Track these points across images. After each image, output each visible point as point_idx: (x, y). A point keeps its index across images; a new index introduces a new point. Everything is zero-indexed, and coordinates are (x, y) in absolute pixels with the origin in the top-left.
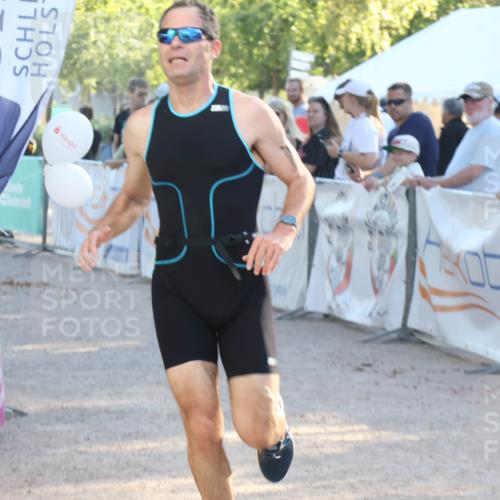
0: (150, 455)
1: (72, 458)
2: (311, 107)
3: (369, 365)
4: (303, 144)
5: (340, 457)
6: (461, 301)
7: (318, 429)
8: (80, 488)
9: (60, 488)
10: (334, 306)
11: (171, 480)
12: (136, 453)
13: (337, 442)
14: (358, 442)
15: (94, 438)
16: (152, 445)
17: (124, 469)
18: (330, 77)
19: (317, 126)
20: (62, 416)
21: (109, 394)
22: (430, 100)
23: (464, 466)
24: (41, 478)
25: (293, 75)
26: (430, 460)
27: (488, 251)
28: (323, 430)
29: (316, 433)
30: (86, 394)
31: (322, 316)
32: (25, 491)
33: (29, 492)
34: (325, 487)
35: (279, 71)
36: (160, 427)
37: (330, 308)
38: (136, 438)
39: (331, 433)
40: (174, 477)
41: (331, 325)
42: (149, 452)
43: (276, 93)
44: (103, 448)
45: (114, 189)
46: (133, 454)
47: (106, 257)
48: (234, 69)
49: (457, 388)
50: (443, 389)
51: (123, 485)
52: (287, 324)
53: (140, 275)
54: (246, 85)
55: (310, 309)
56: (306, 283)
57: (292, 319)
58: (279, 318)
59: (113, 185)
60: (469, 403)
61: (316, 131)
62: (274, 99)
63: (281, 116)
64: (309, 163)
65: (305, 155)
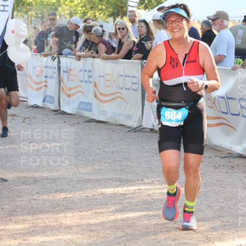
0: (68, 201)
1: (31, 202)
2: (139, 25)
4: (136, 43)
6: (217, 121)
7: (150, 187)
8: (35, 217)
9: (25, 217)
11: (79, 213)
12: (62, 200)
13: (159, 193)
15: (41, 192)
16: (69, 196)
17: (56, 207)
18: (147, 10)
19: (143, 35)
20: (25, 181)
21: (48, 171)
22: (196, 21)
23: (222, 204)
24: (16, 212)
25: (130, 9)
26: (206, 202)
28: (152, 187)
29: (149, 189)
30: (36, 171)
31: (149, 130)
32: (8, 219)
33: (10, 219)
34: (155, 216)
35: (123, 7)
36: (73, 187)
37: (154, 126)
38: (61, 192)
39: (157, 189)
40: (81, 212)
41: (154, 134)
42: (68, 199)
43: (122, 18)
44: (45, 197)
45: (46, 67)
46: (60, 200)
47: (44, 101)
48: (100, 7)
49: (217, 166)
50: (210, 166)
51: (56, 216)
52: (133, 134)
53: (60, 110)
54: (107, 14)
55: (144, 127)
56: (141, 113)
57: (135, 132)
58: (129, 131)
59: (45, 65)
60: (223, 173)
61: (142, 37)
62: (121, 21)
63: (125, 29)
64: (140, 53)
65: (137, 49)
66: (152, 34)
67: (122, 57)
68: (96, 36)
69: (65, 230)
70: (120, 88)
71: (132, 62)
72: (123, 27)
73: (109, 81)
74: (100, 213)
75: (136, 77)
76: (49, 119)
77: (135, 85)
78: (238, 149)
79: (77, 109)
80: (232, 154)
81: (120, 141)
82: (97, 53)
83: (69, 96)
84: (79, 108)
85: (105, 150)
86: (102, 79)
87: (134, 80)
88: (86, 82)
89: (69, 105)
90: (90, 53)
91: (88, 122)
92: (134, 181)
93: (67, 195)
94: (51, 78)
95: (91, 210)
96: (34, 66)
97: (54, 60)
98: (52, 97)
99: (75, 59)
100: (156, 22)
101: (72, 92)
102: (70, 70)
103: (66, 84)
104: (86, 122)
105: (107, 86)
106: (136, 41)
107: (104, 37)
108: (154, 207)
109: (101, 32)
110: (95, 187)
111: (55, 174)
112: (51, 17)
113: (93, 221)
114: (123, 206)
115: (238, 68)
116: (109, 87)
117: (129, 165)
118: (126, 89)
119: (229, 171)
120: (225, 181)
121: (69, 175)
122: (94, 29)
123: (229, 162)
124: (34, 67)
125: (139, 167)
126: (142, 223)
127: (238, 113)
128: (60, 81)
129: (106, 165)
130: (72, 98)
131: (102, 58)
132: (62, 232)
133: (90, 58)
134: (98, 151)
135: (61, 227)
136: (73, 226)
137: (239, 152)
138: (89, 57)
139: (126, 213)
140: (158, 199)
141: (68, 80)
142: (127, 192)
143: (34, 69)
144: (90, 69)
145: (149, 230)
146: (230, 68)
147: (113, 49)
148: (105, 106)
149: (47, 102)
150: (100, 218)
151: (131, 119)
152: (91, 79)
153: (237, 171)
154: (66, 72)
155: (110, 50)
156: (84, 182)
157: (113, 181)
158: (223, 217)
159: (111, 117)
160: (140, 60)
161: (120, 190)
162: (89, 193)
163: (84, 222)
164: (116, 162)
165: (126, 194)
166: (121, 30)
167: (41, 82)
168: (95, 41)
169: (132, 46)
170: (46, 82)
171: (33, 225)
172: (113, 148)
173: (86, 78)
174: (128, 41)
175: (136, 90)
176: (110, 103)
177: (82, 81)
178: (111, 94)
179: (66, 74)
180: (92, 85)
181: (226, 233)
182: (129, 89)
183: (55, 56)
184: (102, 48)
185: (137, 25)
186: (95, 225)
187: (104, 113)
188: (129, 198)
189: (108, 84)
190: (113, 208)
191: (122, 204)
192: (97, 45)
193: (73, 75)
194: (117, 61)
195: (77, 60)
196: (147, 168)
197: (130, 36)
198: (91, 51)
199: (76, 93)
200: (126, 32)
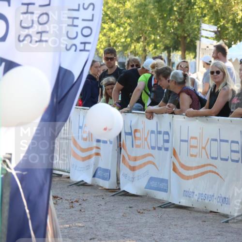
35: (185, 38)
47: (94, 176)
48: (153, 37)
53: (119, 189)
63: (221, 73)
65: (238, 101)
67: (217, 114)
70: (213, 158)
72: (218, 69)
73: (196, 147)
75: (237, 142)
77: (237, 154)
79: (145, 188)
82: (178, 107)
83: (133, 169)
84: (148, 187)
86: (184, 144)
88: (160, 149)
89: (133, 182)
90: (167, 107)
91: (165, 208)
94: (105, 142)
96: (81, 125)
98: (108, 171)
101: (137, 163)
102: (136, 131)
104: (160, 207)
105: (192, 156)
107: (187, 85)
112: (109, 56)
116: (196, 156)
118: (222, 159)
122: (172, 73)
124: (80, 127)
130: (137, 172)
131: (186, 115)
133: (167, 115)
138: (166, 113)
141: (133, 147)
143: (80, 130)
148: (189, 185)
149: (99, 177)
152: (166, 145)
154: (130, 134)
166: (215, 74)
169: (230, 97)
170: (98, 148)
173: (161, 143)
174: (224, 89)
175: (237, 161)
177: (153, 148)
178: (198, 167)
179: (130, 137)
180: (170, 153)
182: (227, 160)
184: (185, 99)
187: (187, 194)
189: (194, 151)
193: (139, 139)
194: (207, 118)
197: (228, 83)
198: (168, 104)
199: (145, 164)
200: (222, 77)
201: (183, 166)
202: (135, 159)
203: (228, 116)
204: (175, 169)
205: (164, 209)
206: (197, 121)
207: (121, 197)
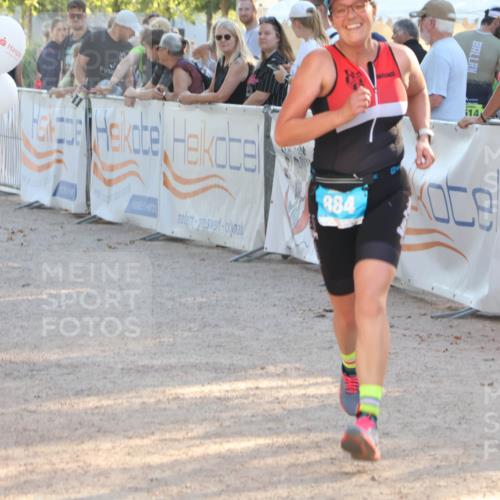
0: (103, 414)
1: (22, 418)
2: (262, 29)
3: (331, 311)
4: (255, 69)
5: (303, 413)
6: (426, 238)
7: (280, 383)
8: (32, 450)
9: (10, 452)
10: (293, 246)
11: (126, 442)
12: (89, 412)
13: (299, 397)
14: (322, 396)
15: (44, 395)
16: (105, 402)
17: (76, 429)
19: (270, 50)
21: (60, 347)
22: (385, 20)
23: (433, 420)
26: (398, 415)
27: (452, 184)
28: (285, 384)
29: (277, 388)
30: (36, 347)
31: (280, 257)
36: (114, 383)
37: (289, 248)
38: (88, 395)
39: (293, 387)
40: (130, 438)
41: (290, 266)
42: (102, 411)
43: (226, 13)
44: (53, 406)
45: (61, 120)
46: (86, 413)
47: (55, 194)
49: (424, 335)
50: (410, 336)
51: (76, 448)
52: (244, 267)
53: (90, 213)
54: (193, 6)
55: (269, 250)
56: (263, 221)
57: (249, 261)
58: (236, 260)
59: (59, 116)
60: (437, 351)
61: (268, 55)
62: (223, 20)
63: (232, 39)
64: (262, 90)
65: (257, 81)
66: (289, 49)
68: (169, 52)
69: (96, 480)
70: (219, 166)
71: (245, 110)
72: (227, 33)
73: (196, 150)
74: (172, 440)
75: (253, 142)
76: (64, 234)
77: (252, 160)
78: (471, 299)
79: (126, 211)
80: (456, 309)
81: (217, 283)
82: (171, 89)
83: (109, 183)
84: (130, 210)
85: (183, 300)
86: (180, 146)
87: (250, 149)
88: (146, 152)
89: (108, 202)
90: (156, 90)
91: (150, 240)
92: (245, 369)
93: (100, 400)
94: (71, 143)
95: (153, 433)
96: (36, 117)
97: (77, 105)
98: (74, 186)
99: (123, 103)
100: (297, 22)
101: (115, 175)
102: (112, 126)
103: (103, 156)
104: (144, 239)
105: (190, 162)
106: (256, 63)
108: (288, 426)
109: (180, 44)
110: (162, 384)
111: (75, 355)
112: (75, 12)
113: (155, 459)
114: (221, 425)
115: (471, 124)
116: (195, 163)
117: (237, 333)
118: (232, 168)
119: (450, 347)
120: (442, 369)
121: (105, 357)
122: (164, 37)
123: (451, 327)
124: (35, 121)
125: (257, 339)
126: (262, 462)
127: (471, 221)
128: (90, 151)
129: (186, 334)
130: (115, 188)
131: (180, 101)
132: (88, 485)
133: (155, 101)
134: (170, 304)
135: (86, 472)
136: (112, 470)
137: (472, 306)
138: (154, 98)
139: (228, 441)
140: (298, 410)
141: (108, 149)
142: (229, 395)
143: (35, 125)
144: (154, 125)
145: (275, 479)
146: (455, 123)
147: (206, 82)
148: (186, 206)
149: (62, 196)
150: (172, 452)
151: (242, 234)
152: (156, 147)
153: (467, 347)
154: (105, 130)
155: (199, 82)
156: (139, 371)
157: (200, 370)
158: (435, 448)
159: (198, 230)
160: (263, 105)
161: (217, 389)
162: (147, 396)
163: (137, 461)
164: (207, 329)
165: (227, 399)
166: (223, 39)
167: (49, 153)
168: (165, 64)
169: (246, 74)
170: (60, 152)
171: (27, 470)
172: (202, 297)
173: (147, 145)
174: (237, 63)
175: (253, 171)
176: (196, 198)
177: (136, 151)
178: (200, 180)
179: (104, 135)
180: (159, 158)
181: (442, 483)
182: (238, 168)
183: (81, 95)
184: (182, 78)
185: (258, 29)
186: (161, 467)
187: (182, 219)
188: (234, 408)
189: (193, 156)
190: (199, 430)
191: (218, 420)
192: (172, 71)
193: (117, 138)
194: (213, 106)
195: (126, 104)
196: (274, 340)
197: (243, 53)
198: (158, 86)
199: (125, 176)
200: (234, 44)
201: (178, 178)
202: (112, 168)
203: (241, 103)
204: (166, 183)
205: (149, 243)
206: (198, 110)
207: (90, 226)
